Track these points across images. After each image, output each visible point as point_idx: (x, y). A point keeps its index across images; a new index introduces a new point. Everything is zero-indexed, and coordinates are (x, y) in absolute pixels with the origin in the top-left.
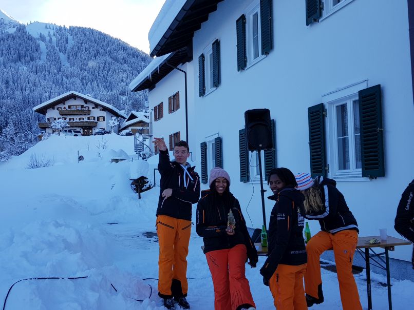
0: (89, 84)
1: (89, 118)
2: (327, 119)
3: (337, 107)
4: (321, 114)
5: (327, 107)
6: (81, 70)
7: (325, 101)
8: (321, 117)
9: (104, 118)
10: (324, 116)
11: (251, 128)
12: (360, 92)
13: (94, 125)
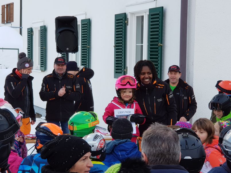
2: (129, 27)
3: (137, 17)
4: (124, 22)
5: (129, 17)
7: (128, 11)
8: (124, 25)
10: (126, 25)
11: (60, 32)
12: (150, 9)
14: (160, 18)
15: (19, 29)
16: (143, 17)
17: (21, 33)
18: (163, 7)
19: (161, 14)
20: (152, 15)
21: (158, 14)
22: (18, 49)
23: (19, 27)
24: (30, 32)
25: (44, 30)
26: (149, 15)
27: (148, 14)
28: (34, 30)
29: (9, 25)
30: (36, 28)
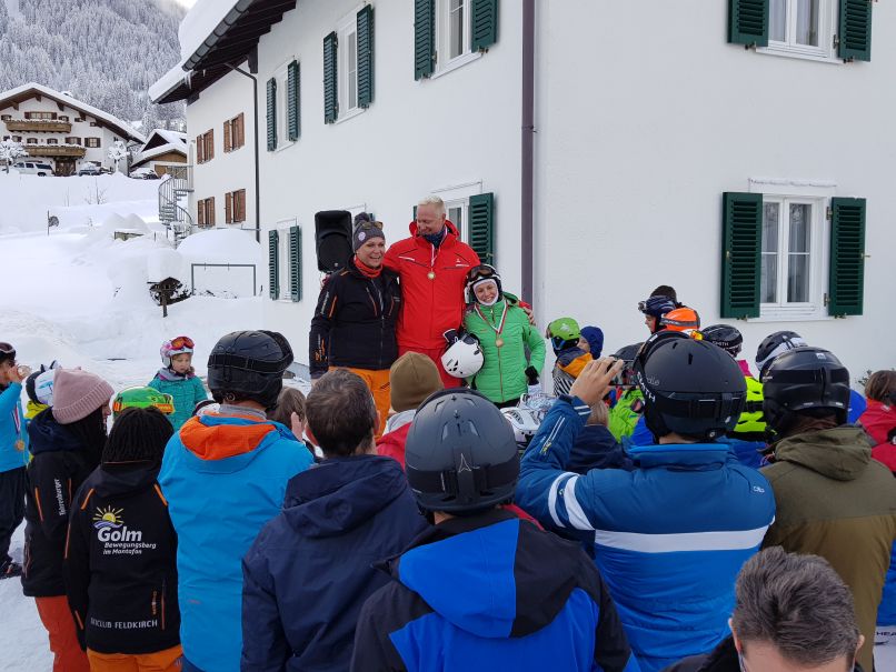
0: (67, 61)
1: (68, 140)
6: (49, 31)
9: (98, 140)
11: (323, 238)
12: (471, 198)
13: (80, 155)
14: (489, 210)
15: (255, 232)
16: (459, 209)
17: (258, 239)
18: (492, 194)
19: (489, 205)
20: (475, 207)
21: (485, 205)
22: (254, 266)
23: (255, 227)
24: (274, 237)
25: (296, 234)
26: (470, 207)
27: (468, 204)
28: (280, 234)
29: (239, 225)
30: (283, 230)
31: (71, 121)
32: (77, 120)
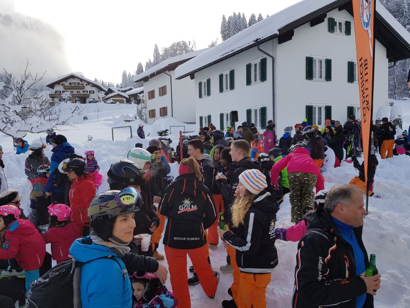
1: (83, 92)
9: (94, 92)
13: (88, 96)
14: (265, 110)
16: (257, 110)
20: (262, 109)
31: (85, 85)
32: (86, 85)
